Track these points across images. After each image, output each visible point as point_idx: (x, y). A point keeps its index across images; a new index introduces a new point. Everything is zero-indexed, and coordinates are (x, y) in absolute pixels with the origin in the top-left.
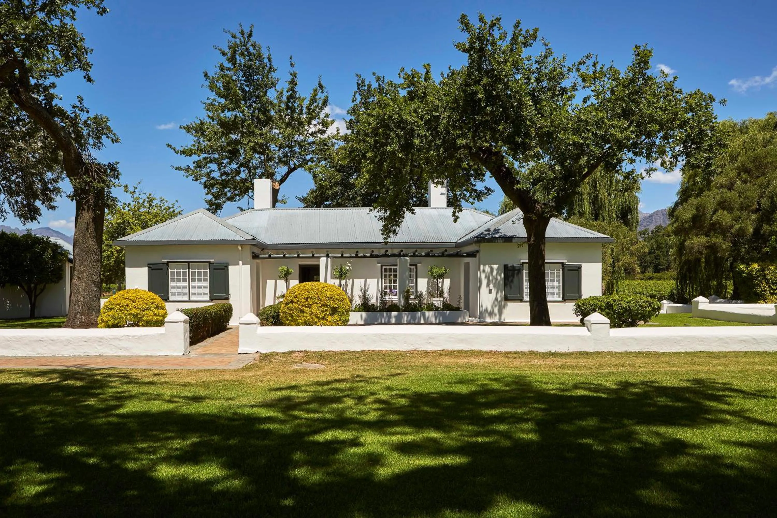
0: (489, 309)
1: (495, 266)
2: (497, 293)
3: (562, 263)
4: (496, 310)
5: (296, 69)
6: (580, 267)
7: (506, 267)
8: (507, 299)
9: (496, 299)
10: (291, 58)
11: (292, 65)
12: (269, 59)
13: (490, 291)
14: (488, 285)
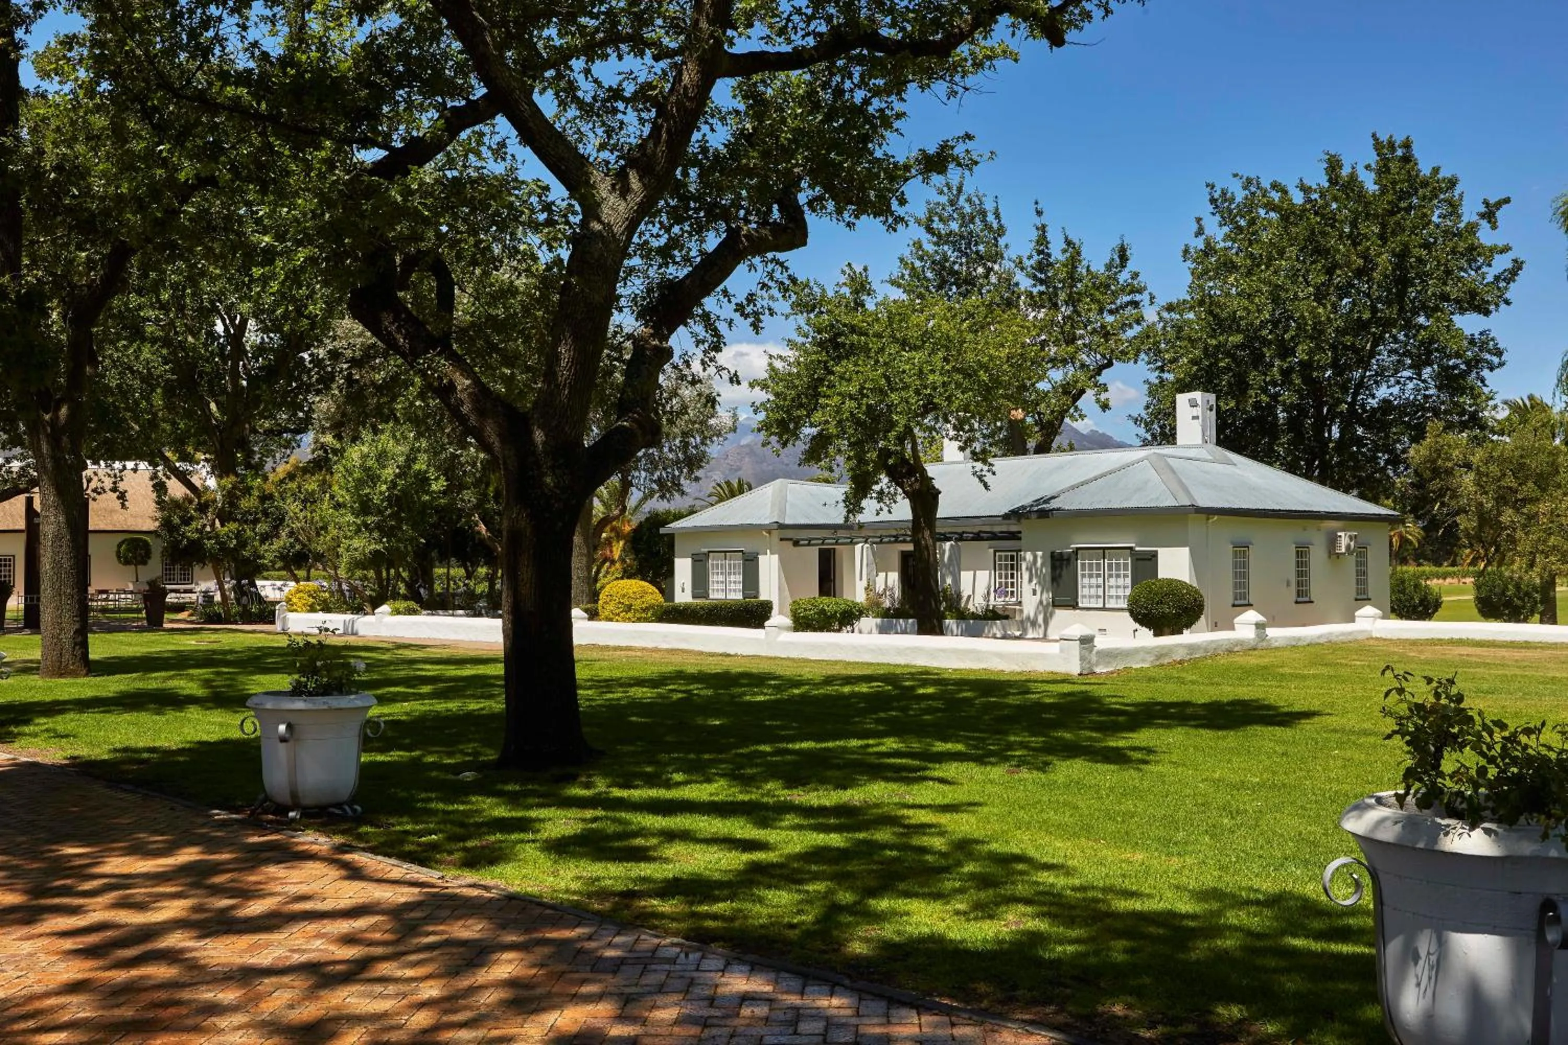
0: (1032, 615)
1: (1040, 553)
2: (1042, 593)
3: (1131, 548)
4: (1040, 619)
5: (1044, 219)
6: (1154, 555)
7: (1053, 555)
8: (1056, 605)
9: (1041, 602)
10: (1036, 203)
11: (1039, 213)
12: (997, 216)
13: (1034, 593)
14: (1030, 581)
